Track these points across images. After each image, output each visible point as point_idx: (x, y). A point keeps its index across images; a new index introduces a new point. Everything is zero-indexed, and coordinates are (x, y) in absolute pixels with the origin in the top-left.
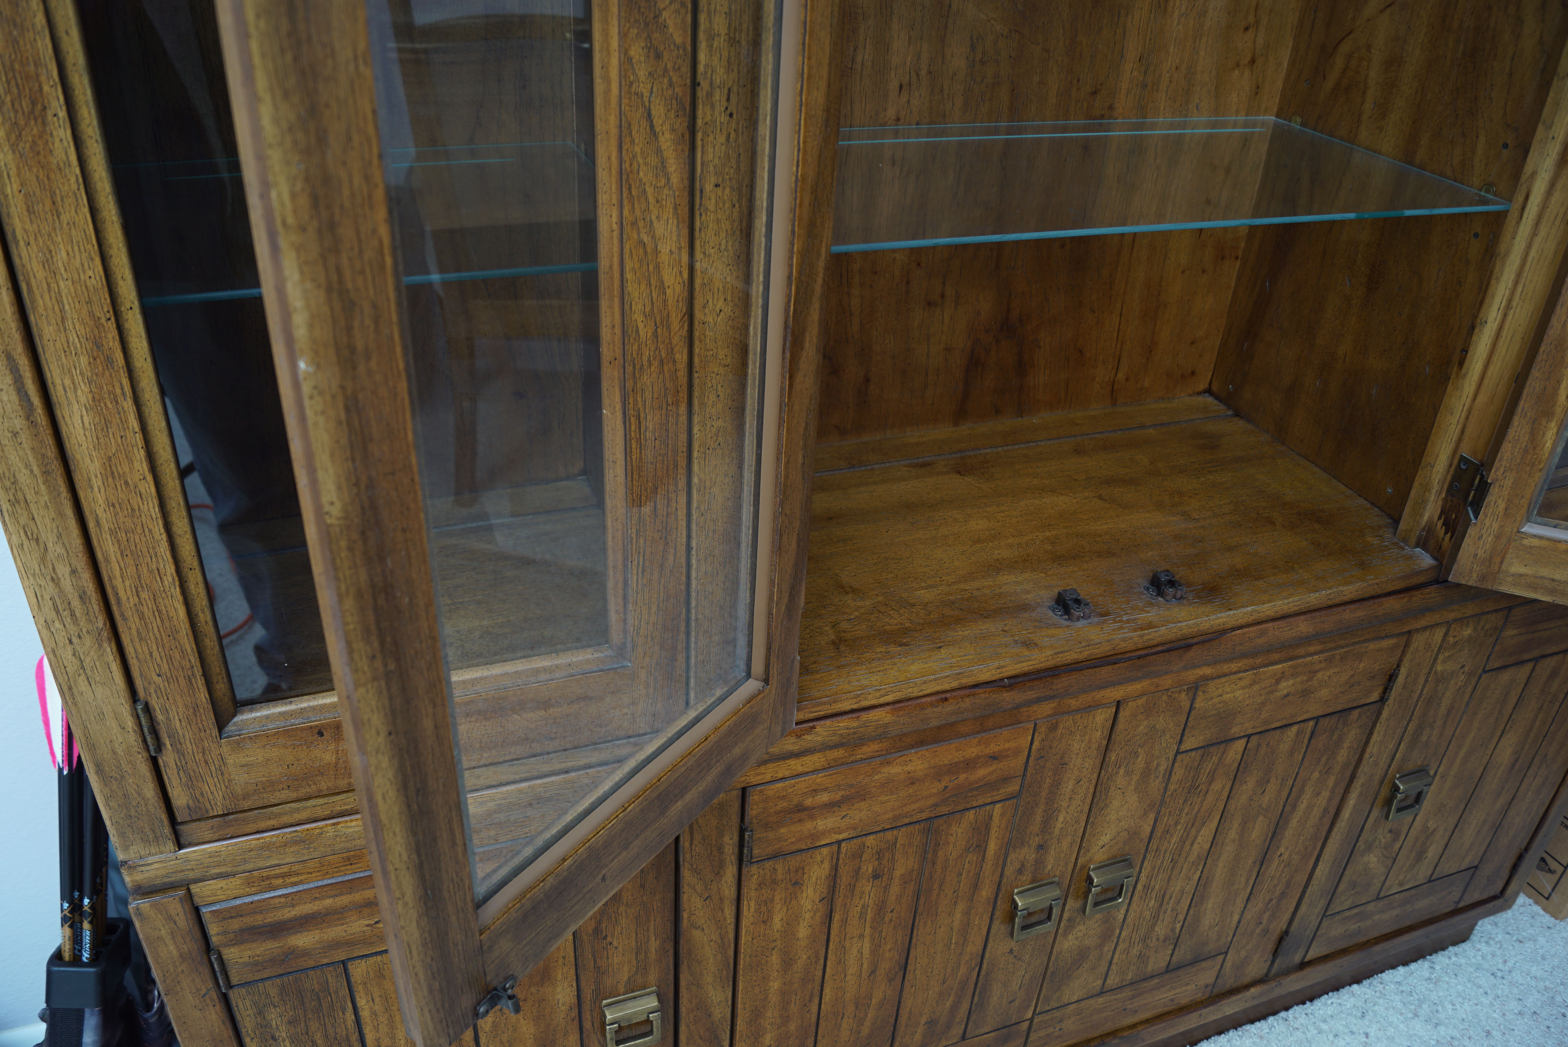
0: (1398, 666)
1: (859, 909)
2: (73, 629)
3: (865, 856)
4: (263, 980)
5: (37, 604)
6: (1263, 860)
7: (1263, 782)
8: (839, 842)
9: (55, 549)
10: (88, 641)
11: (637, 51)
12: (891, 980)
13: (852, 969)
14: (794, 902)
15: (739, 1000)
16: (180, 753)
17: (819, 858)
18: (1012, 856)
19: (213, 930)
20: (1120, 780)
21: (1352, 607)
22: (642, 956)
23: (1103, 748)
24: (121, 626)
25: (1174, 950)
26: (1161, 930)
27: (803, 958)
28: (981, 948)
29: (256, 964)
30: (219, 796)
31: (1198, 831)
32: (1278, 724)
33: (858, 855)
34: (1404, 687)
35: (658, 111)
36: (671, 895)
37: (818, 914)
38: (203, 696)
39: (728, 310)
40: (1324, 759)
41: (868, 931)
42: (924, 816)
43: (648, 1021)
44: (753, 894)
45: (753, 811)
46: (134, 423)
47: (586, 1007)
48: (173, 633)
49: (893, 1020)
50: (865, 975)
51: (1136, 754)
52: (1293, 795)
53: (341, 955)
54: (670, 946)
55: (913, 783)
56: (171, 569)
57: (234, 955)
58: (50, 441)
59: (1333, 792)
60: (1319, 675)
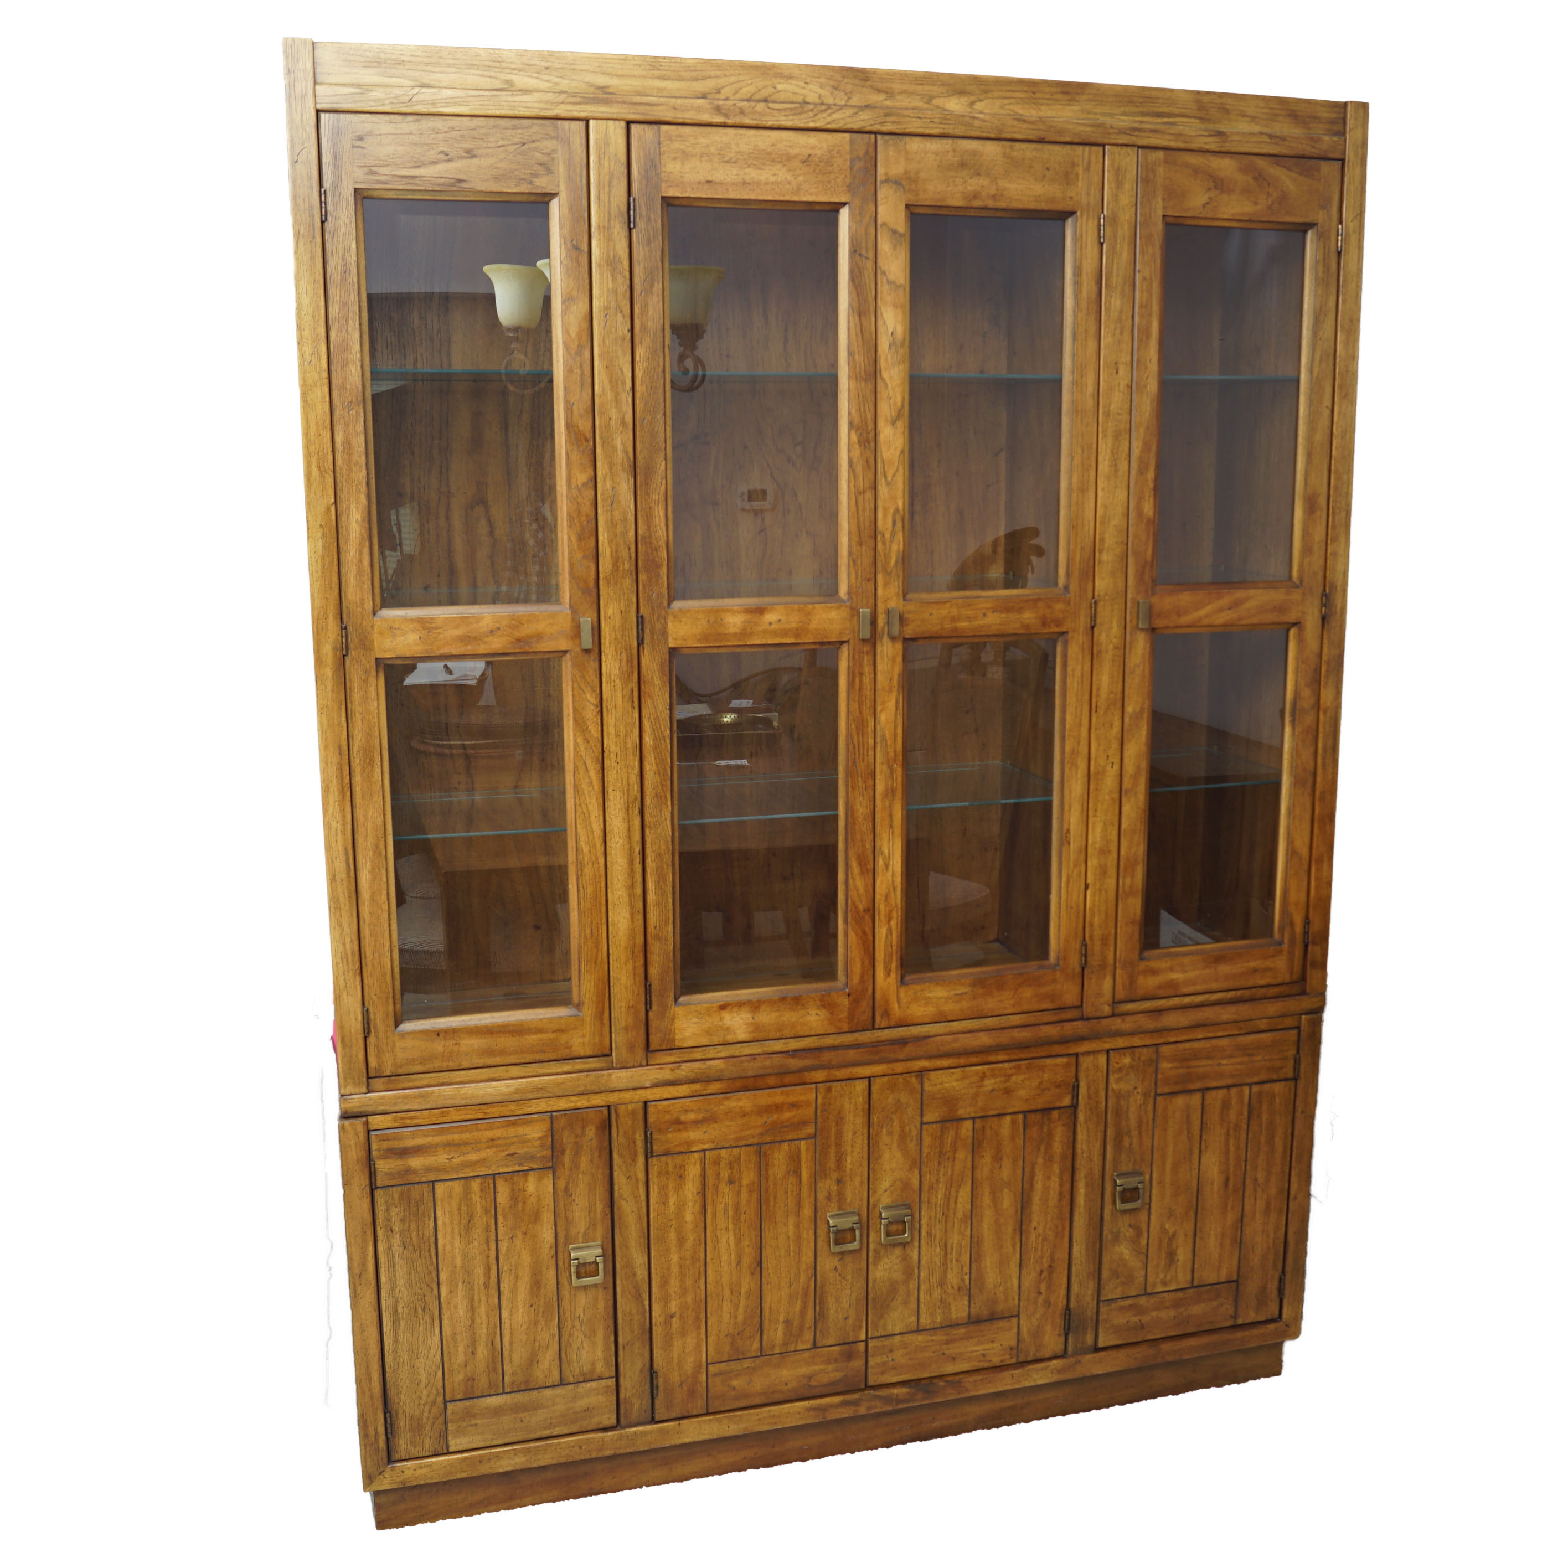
0: (1077, 1080)
1: (723, 1206)
2: (346, 967)
3: (722, 1165)
4: (392, 1186)
5: (335, 954)
6: (1021, 1228)
7: (997, 1158)
8: (704, 1151)
9: (347, 930)
10: (351, 974)
11: (580, 740)
12: (752, 1274)
13: (724, 1258)
14: (681, 1191)
15: (653, 1266)
16: (377, 1037)
17: (693, 1161)
18: (820, 1185)
19: (374, 1146)
20: (885, 1138)
21: (1019, 1029)
22: (592, 1215)
23: (866, 1110)
24: (364, 970)
25: (969, 1302)
26: (953, 1278)
27: (691, 1238)
28: (812, 1260)
29: (390, 1174)
30: (390, 1063)
31: (957, 1192)
32: (994, 1112)
33: (717, 1162)
34: (1089, 1098)
35: (589, 762)
36: (607, 1172)
37: (697, 1205)
38: (391, 1008)
39: (621, 841)
40: (1043, 1148)
41: (731, 1226)
42: (755, 1140)
43: (596, 1264)
44: (655, 1180)
45: (651, 1119)
46: (384, 879)
47: (560, 1248)
48: (384, 975)
49: (758, 1311)
50: (734, 1265)
51: (892, 1120)
52: (1027, 1175)
53: (432, 1177)
54: (608, 1211)
55: (744, 1115)
56: (388, 944)
57: (382, 1166)
58: (354, 884)
59: (1061, 1178)
60: (1014, 1078)
